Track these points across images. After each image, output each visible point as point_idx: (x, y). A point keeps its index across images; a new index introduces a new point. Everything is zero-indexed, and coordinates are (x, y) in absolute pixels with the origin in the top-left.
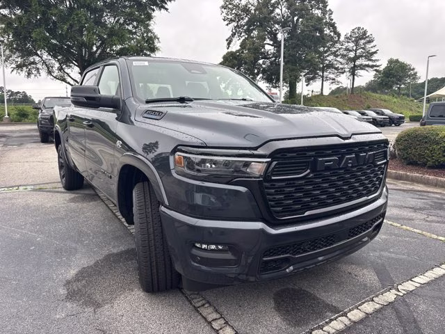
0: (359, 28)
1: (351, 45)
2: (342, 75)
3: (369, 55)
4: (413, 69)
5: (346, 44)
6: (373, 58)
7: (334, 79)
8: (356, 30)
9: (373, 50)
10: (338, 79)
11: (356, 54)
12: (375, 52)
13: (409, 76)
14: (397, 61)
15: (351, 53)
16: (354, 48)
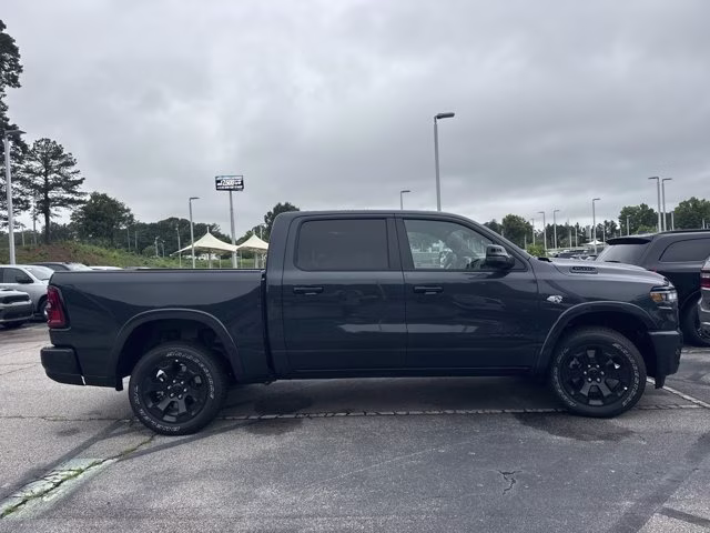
0: (48, 141)
1: (36, 165)
2: (22, 212)
3: (70, 185)
4: (128, 210)
5: (27, 163)
6: (78, 190)
7: (6, 219)
8: (43, 143)
9: (77, 177)
10: (18, 219)
11: (46, 180)
12: (80, 182)
13: (124, 219)
14: (104, 196)
15: (38, 178)
16: (44, 171)
